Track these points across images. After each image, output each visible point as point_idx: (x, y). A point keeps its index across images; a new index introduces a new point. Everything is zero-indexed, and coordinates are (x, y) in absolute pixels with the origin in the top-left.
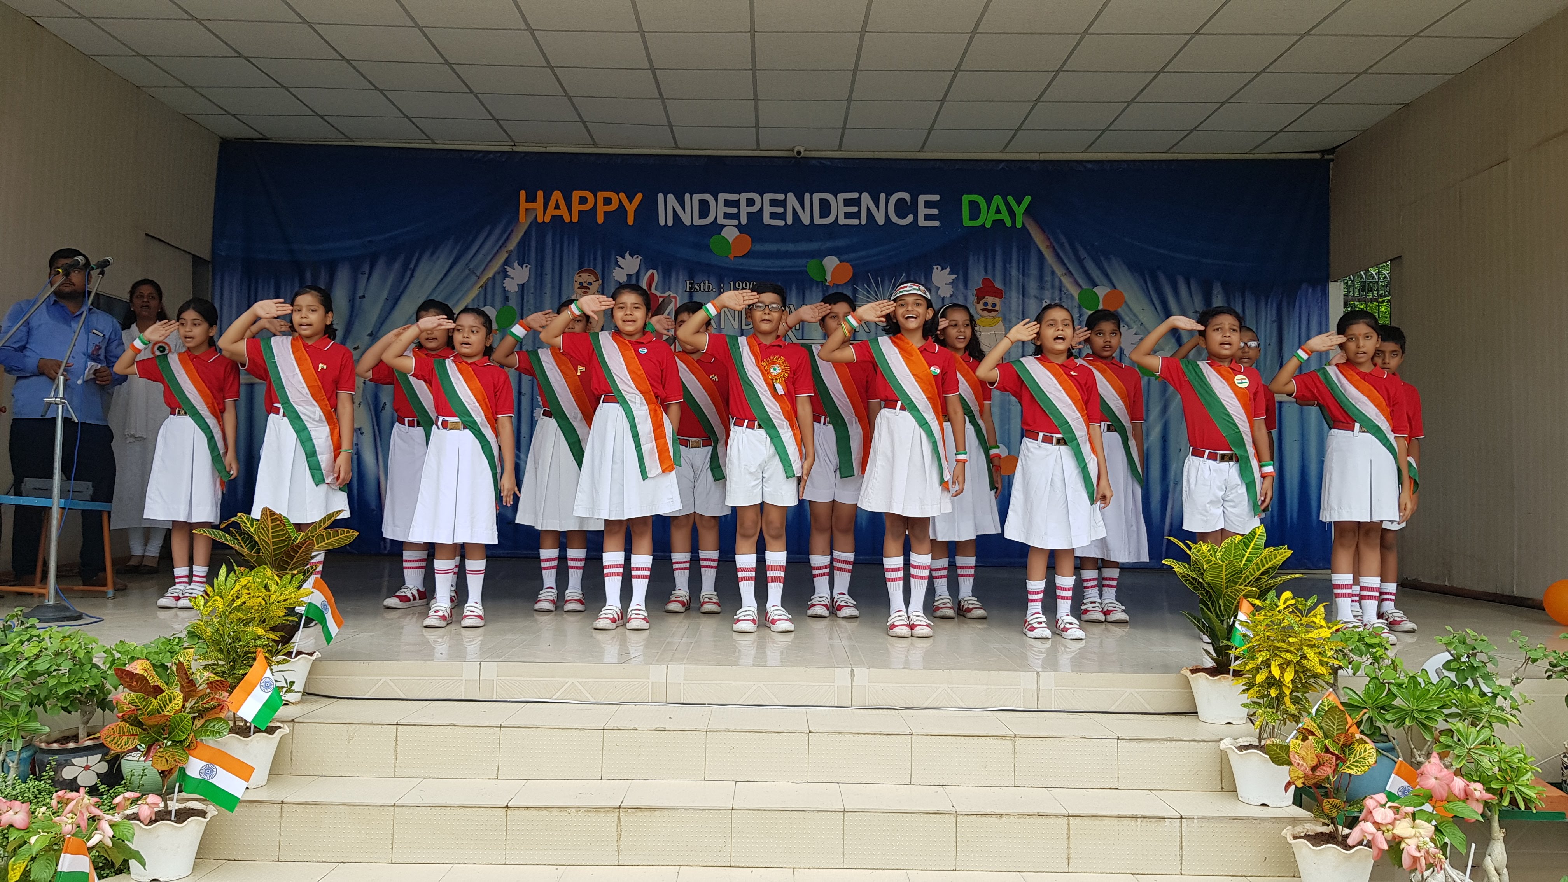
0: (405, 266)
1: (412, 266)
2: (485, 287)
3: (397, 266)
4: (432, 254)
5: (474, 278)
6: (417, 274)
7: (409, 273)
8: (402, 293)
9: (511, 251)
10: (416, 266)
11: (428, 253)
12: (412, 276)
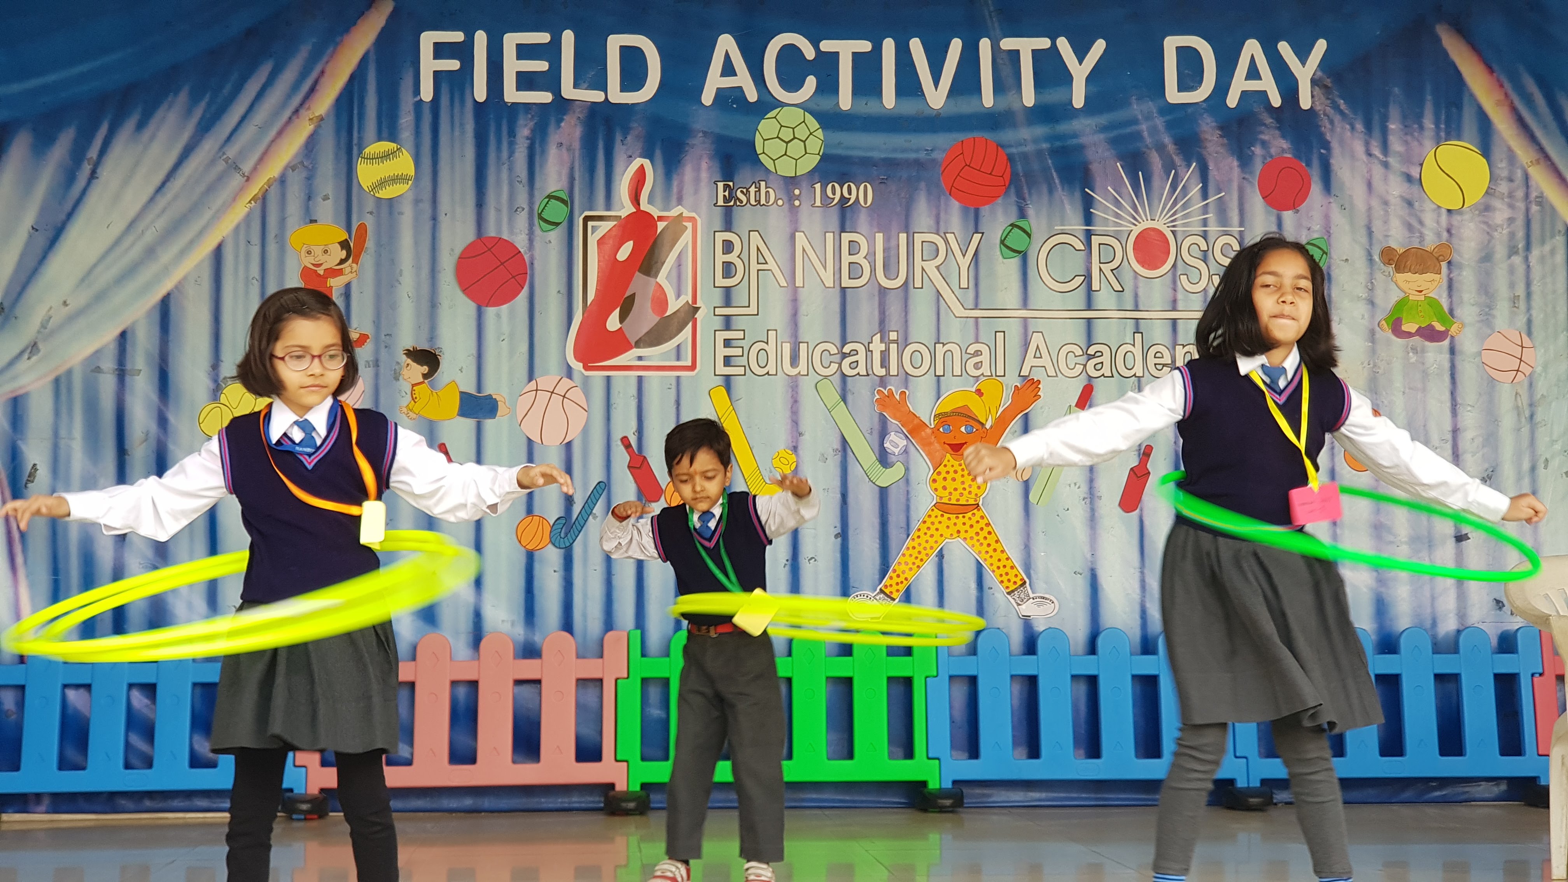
0: (78, 154)
1: (93, 153)
2: (263, 199)
3: (60, 151)
4: (141, 126)
5: (237, 180)
6: (105, 172)
7: (87, 168)
8: (70, 215)
9: (321, 119)
10: (103, 152)
11: (130, 125)
12: (93, 175)
